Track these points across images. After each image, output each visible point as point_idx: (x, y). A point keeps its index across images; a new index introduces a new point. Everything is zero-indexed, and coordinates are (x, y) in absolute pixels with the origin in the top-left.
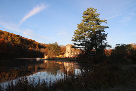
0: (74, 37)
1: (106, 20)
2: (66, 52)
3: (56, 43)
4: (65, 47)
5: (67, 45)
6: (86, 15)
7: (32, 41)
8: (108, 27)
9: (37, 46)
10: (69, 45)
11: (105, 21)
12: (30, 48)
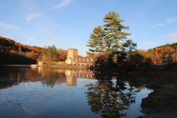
0: (89, 42)
1: (129, 27)
2: (68, 57)
3: (54, 45)
4: (67, 51)
5: (69, 49)
6: (107, 19)
7: (12, 41)
8: (130, 34)
9: (20, 48)
10: (72, 49)
11: (127, 28)
12: (12, 51)
